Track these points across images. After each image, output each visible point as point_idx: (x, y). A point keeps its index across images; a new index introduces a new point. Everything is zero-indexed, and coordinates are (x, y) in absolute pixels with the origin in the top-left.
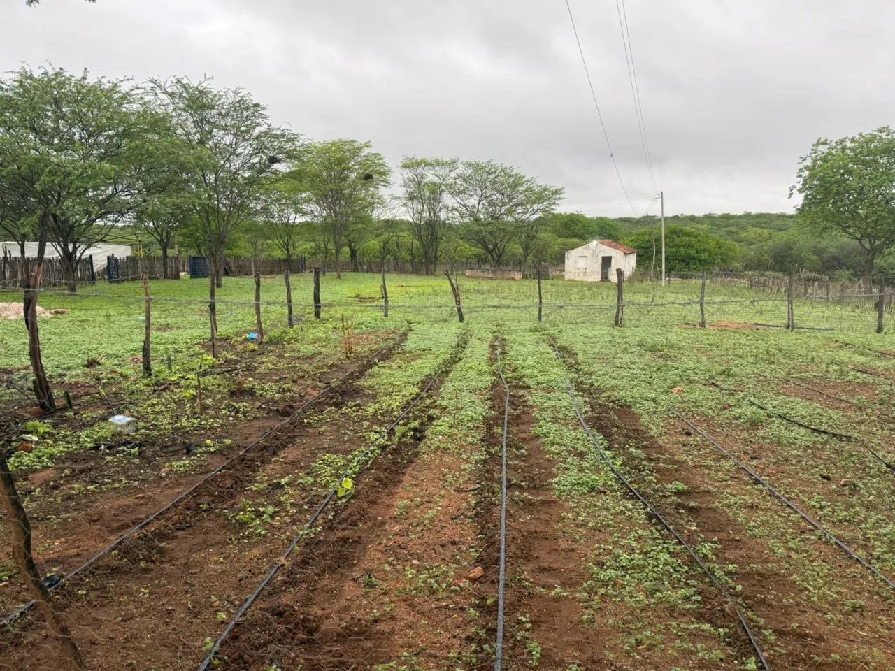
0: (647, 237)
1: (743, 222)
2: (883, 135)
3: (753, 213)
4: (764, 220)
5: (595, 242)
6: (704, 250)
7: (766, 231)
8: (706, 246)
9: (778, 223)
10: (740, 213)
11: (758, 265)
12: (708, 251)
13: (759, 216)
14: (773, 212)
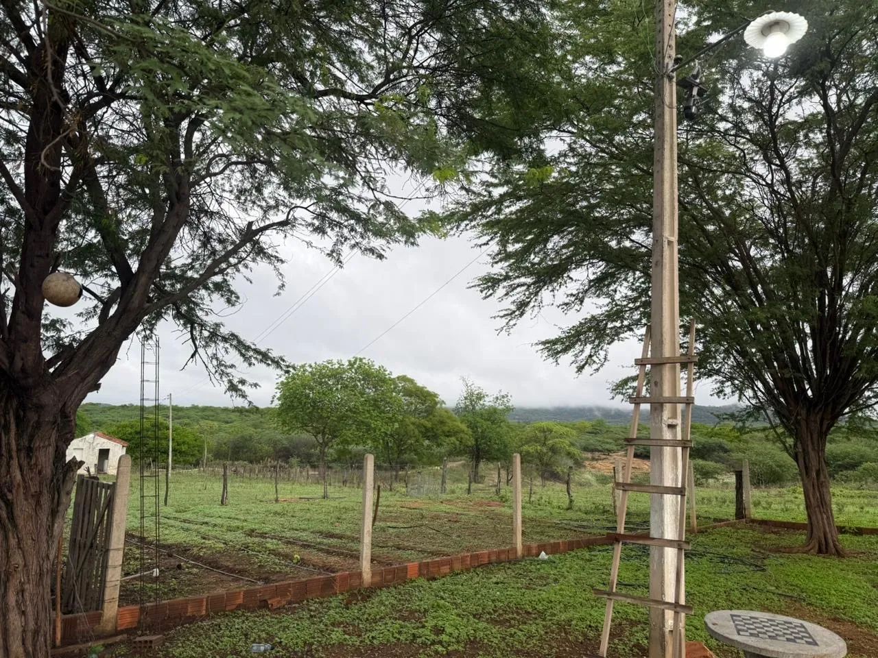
0: (130, 430)
1: (192, 413)
2: (329, 365)
3: (200, 405)
4: (212, 413)
5: (91, 435)
6: (184, 443)
7: (216, 423)
8: (186, 439)
9: (223, 416)
10: (189, 405)
11: (219, 455)
12: (188, 444)
13: (205, 409)
14: (216, 405)
